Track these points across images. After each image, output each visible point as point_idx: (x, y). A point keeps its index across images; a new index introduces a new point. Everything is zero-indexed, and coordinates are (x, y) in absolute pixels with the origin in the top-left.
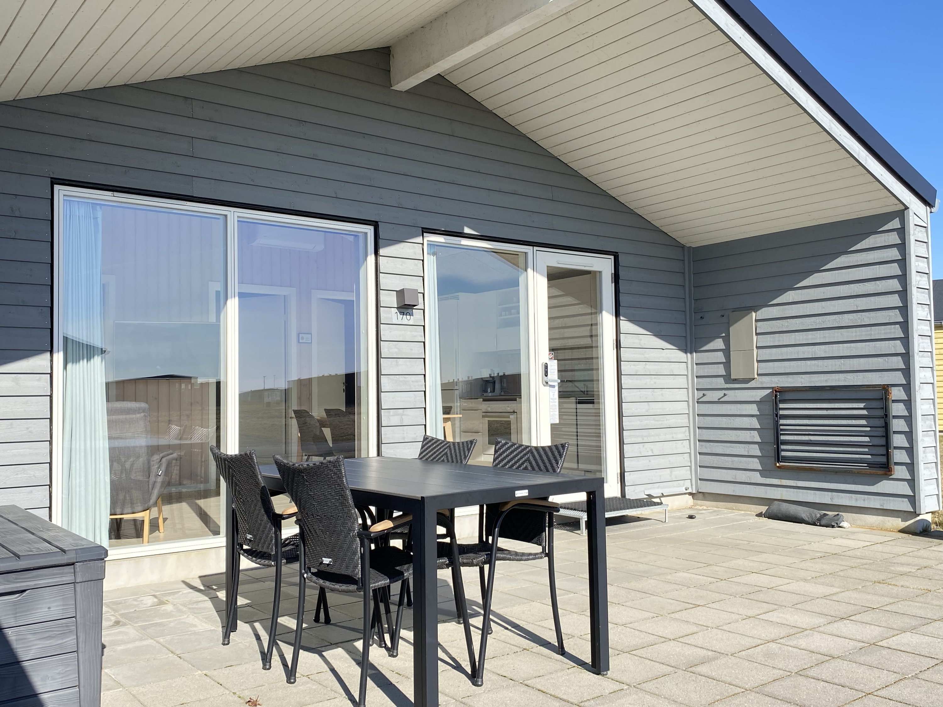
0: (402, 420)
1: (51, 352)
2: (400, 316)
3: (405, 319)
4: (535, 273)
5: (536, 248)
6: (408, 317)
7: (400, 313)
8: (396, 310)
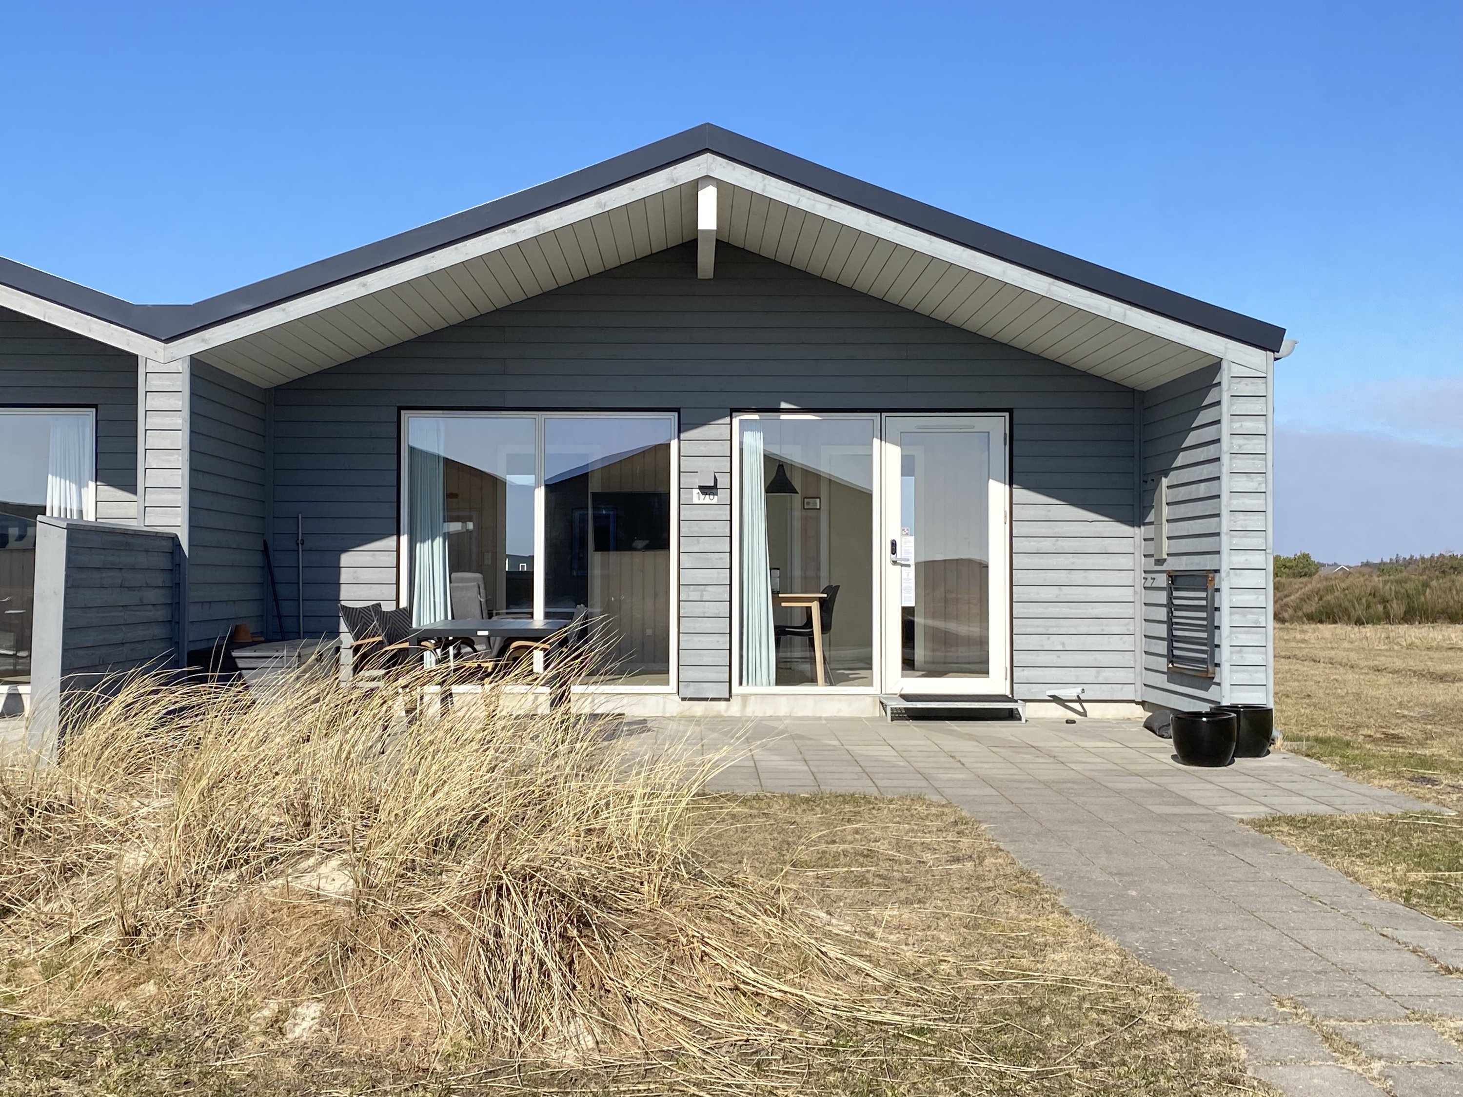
0: (701, 596)
1: (399, 535)
2: (702, 496)
3: (707, 499)
4: (883, 442)
5: (884, 414)
6: (711, 497)
7: (703, 493)
8: (698, 491)
